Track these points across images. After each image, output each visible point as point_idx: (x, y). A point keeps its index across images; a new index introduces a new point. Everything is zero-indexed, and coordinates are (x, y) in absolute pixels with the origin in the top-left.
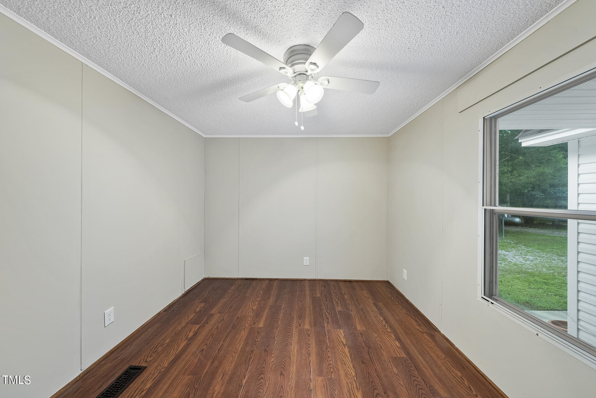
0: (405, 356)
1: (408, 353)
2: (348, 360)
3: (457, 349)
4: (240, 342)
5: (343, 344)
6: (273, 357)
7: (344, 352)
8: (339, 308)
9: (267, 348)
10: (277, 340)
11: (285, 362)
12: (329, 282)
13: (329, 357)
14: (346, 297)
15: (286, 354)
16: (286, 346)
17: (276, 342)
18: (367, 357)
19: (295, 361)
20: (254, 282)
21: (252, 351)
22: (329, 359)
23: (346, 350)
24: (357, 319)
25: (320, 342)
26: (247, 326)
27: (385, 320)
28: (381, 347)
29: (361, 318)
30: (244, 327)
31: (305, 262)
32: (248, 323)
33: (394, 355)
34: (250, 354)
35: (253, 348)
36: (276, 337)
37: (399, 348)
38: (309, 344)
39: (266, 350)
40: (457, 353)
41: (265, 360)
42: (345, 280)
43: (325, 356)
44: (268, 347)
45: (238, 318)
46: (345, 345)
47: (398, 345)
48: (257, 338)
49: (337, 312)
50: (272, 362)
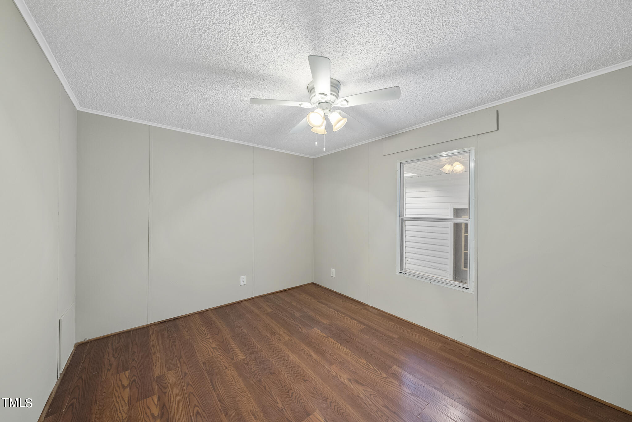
0: (364, 327)
1: (364, 324)
2: (338, 345)
3: (383, 312)
4: (236, 381)
5: (326, 337)
6: (284, 374)
7: (331, 342)
8: (298, 314)
9: (271, 371)
10: (272, 360)
11: (297, 371)
12: (267, 296)
13: (325, 350)
14: (294, 304)
15: (292, 365)
16: (285, 360)
17: (273, 362)
18: (347, 337)
19: (305, 366)
20: (177, 321)
21: (258, 381)
22: (327, 351)
23: (332, 340)
24: (318, 317)
25: (309, 344)
26: (226, 364)
27: (335, 310)
28: (349, 328)
29: (319, 315)
30: (224, 367)
31: (241, 281)
32: (224, 362)
33: (360, 329)
34: (260, 384)
35: (257, 378)
36: (268, 358)
37: (358, 323)
38: (303, 349)
39: (272, 373)
40: (384, 314)
41: (280, 380)
42: (280, 291)
43: (323, 351)
44: (270, 369)
45: (204, 363)
46: (327, 337)
47: (356, 322)
48: (251, 369)
49: (299, 318)
50: (288, 377)
